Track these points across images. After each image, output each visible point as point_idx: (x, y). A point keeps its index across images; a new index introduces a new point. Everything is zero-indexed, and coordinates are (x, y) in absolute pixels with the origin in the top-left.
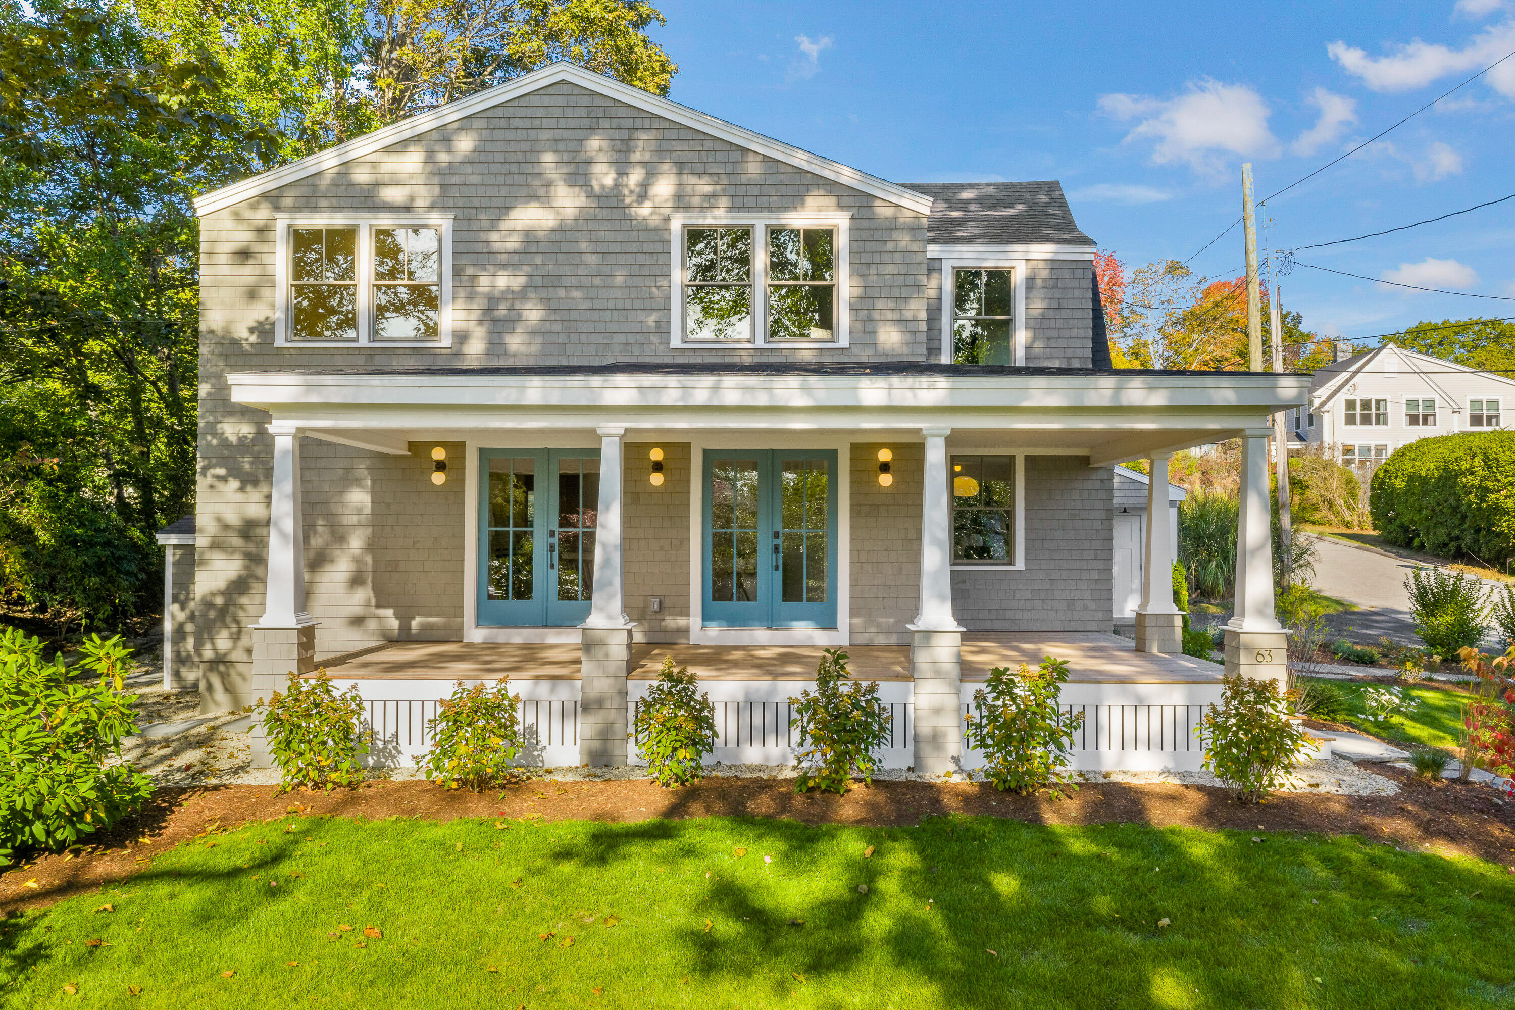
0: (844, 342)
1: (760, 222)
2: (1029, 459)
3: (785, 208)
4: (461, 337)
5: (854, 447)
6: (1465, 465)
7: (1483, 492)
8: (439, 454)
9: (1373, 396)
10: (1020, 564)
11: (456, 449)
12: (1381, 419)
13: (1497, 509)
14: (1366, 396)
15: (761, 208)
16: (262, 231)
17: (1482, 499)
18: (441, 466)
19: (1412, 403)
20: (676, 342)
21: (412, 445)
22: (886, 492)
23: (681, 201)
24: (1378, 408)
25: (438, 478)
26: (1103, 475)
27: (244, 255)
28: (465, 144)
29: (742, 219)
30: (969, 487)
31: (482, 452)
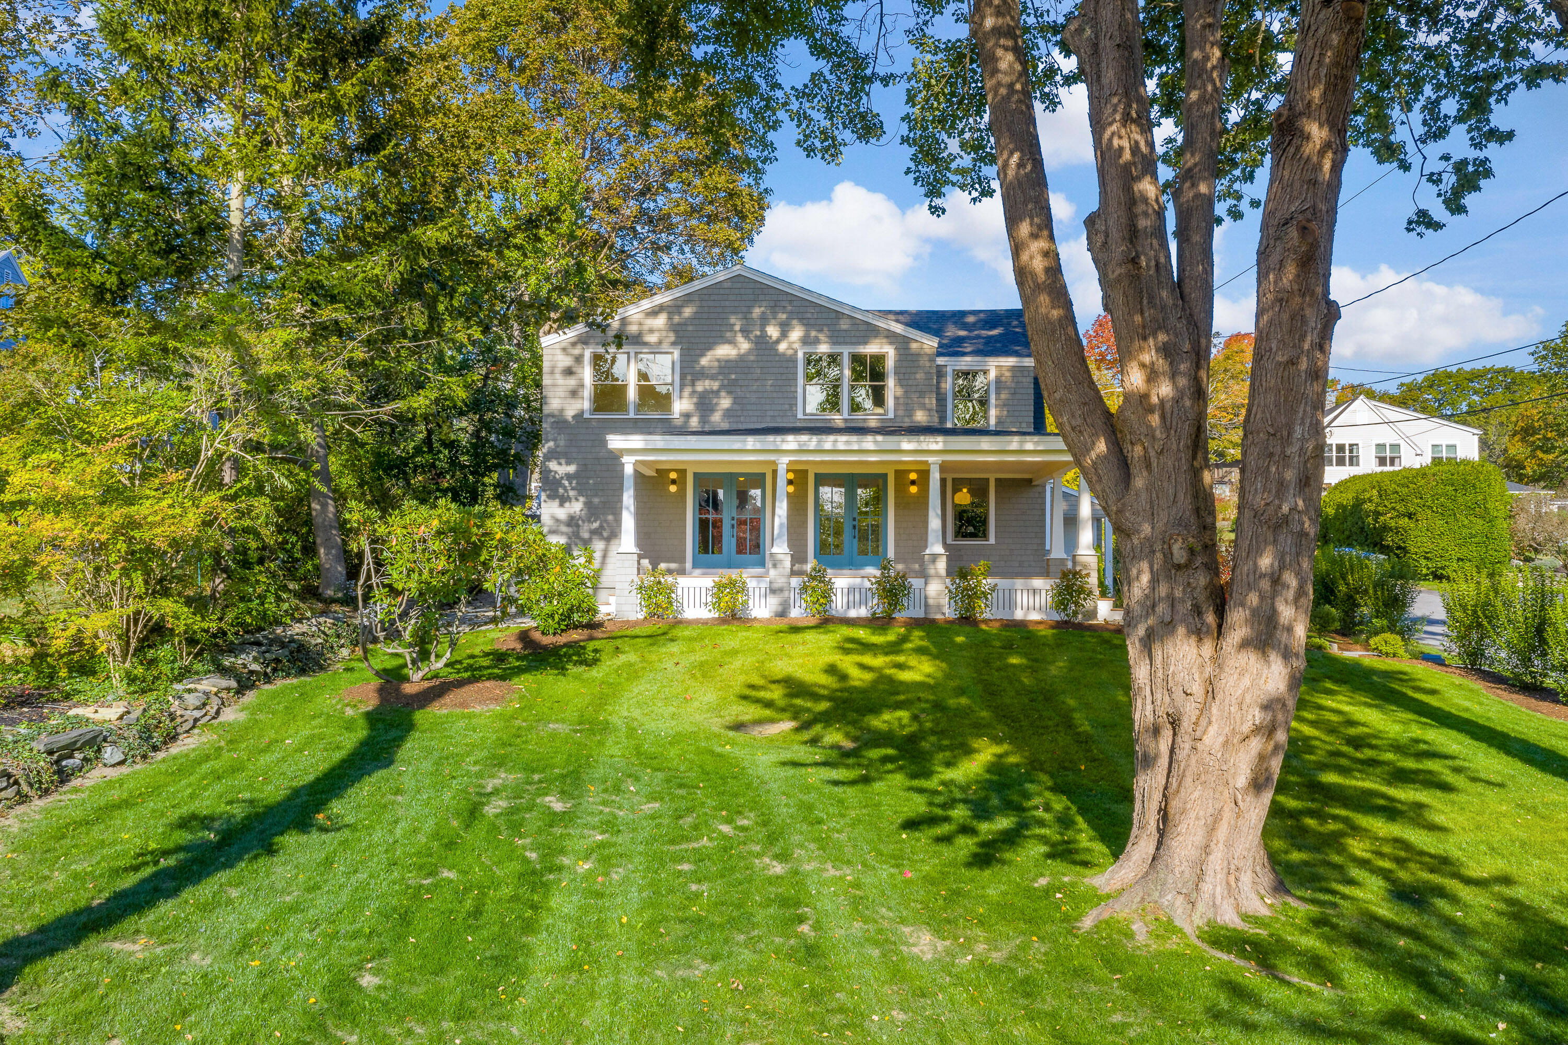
0: (891, 415)
1: (846, 352)
2: (999, 481)
3: (859, 343)
4: (687, 416)
5: (897, 472)
6: (1367, 495)
7: (1377, 514)
8: (673, 475)
9: (1347, 442)
10: (992, 540)
11: (682, 473)
12: (1354, 461)
13: (1385, 528)
14: (1340, 442)
15: (846, 343)
16: (579, 359)
17: (1376, 521)
18: (674, 482)
19: (1380, 447)
20: (800, 416)
21: (657, 471)
22: (912, 496)
23: (805, 341)
24: (1351, 451)
25: (673, 488)
26: (1039, 489)
27: (569, 372)
28: (688, 312)
29: (837, 349)
30: (964, 497)
31: (696, 475)
